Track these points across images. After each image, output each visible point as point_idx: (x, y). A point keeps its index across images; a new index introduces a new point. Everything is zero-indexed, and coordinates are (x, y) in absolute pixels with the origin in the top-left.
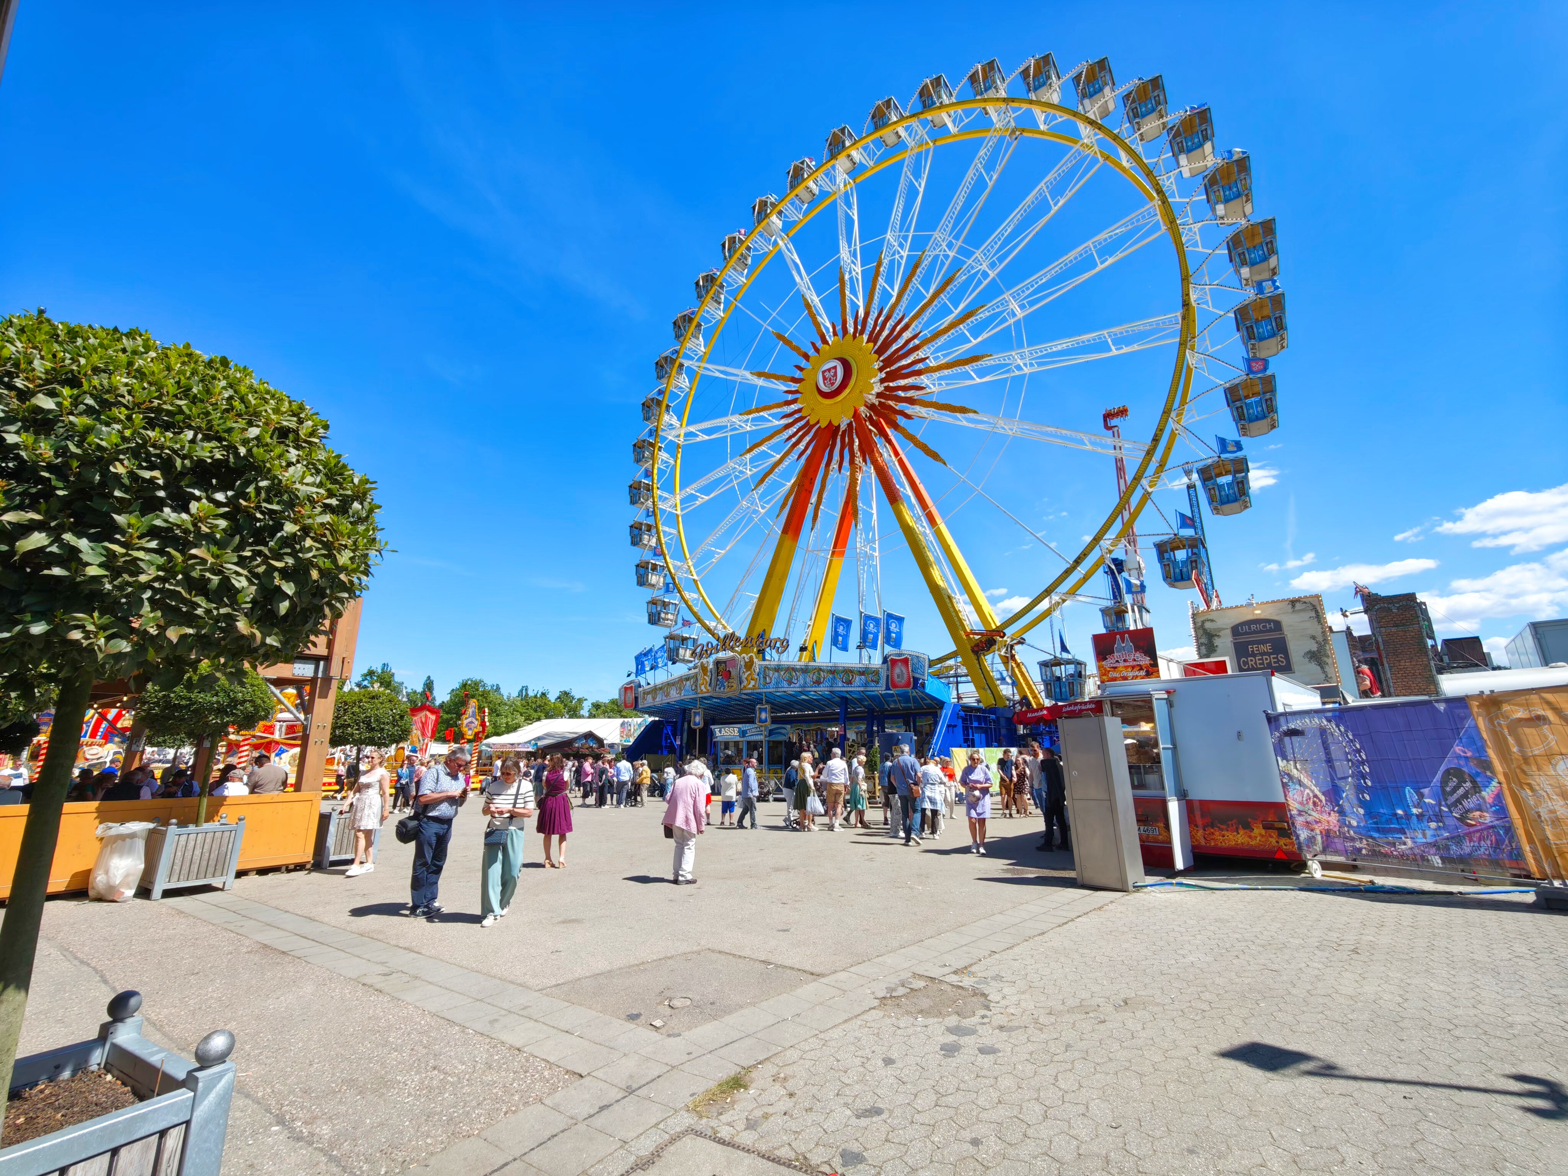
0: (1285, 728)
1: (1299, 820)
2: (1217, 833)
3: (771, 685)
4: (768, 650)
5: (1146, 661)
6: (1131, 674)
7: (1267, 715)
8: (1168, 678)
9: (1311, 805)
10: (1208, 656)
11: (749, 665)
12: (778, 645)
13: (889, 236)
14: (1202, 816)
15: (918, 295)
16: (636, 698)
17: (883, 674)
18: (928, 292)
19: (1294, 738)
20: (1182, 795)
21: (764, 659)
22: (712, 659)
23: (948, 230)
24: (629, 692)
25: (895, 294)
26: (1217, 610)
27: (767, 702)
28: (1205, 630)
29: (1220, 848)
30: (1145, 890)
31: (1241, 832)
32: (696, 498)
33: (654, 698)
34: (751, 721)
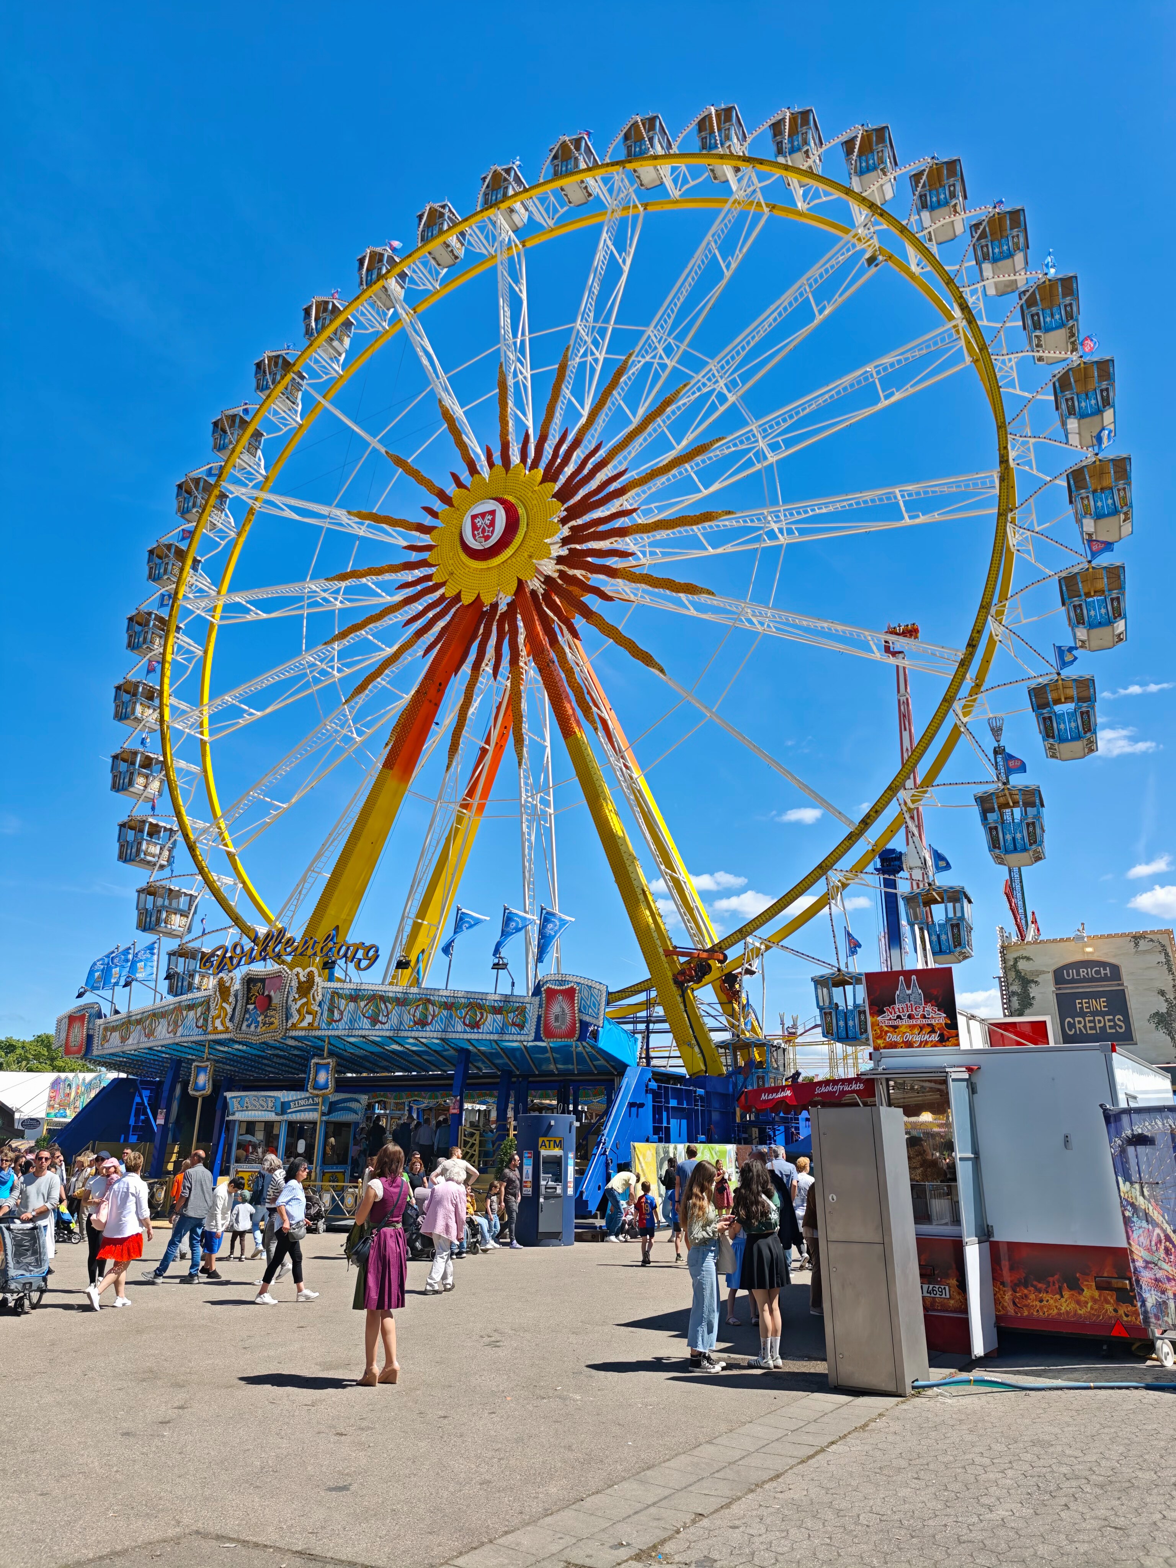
0: (1129, 1132)
1: (1146, 1276)
2: (1032, 1296)
3: (341, 1025)
4: (341, 962)
5: (939, 1019)
6: (917, 1039)
7: (1105, 1110)
8: (968, 1047)
9: (1162, 1253)
10: (1021, 1014)
11: (305, 988)
12: (360, 954)
13: (579, 325)
14: (1012, 1269)
15: (620, 419)
16: (90, 1038)
17: (532, 1013)
18: (634, 416)
19: (1141, 1149)
20: (985, 1234)
21: (331, 978)
22: (239, 974)
23: (668, 327)
24: (77, 1026)
25: (585, 413)
26: (1035, 942)
27: (331, 1054)
28: (1018, 972)
29: (1038, 1321)
30: (930, 1392)
31: (1066, 1294)
32: (239, 713)
33: (124, 1039)
34: (299, 1086)
